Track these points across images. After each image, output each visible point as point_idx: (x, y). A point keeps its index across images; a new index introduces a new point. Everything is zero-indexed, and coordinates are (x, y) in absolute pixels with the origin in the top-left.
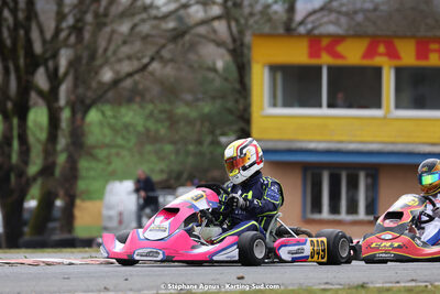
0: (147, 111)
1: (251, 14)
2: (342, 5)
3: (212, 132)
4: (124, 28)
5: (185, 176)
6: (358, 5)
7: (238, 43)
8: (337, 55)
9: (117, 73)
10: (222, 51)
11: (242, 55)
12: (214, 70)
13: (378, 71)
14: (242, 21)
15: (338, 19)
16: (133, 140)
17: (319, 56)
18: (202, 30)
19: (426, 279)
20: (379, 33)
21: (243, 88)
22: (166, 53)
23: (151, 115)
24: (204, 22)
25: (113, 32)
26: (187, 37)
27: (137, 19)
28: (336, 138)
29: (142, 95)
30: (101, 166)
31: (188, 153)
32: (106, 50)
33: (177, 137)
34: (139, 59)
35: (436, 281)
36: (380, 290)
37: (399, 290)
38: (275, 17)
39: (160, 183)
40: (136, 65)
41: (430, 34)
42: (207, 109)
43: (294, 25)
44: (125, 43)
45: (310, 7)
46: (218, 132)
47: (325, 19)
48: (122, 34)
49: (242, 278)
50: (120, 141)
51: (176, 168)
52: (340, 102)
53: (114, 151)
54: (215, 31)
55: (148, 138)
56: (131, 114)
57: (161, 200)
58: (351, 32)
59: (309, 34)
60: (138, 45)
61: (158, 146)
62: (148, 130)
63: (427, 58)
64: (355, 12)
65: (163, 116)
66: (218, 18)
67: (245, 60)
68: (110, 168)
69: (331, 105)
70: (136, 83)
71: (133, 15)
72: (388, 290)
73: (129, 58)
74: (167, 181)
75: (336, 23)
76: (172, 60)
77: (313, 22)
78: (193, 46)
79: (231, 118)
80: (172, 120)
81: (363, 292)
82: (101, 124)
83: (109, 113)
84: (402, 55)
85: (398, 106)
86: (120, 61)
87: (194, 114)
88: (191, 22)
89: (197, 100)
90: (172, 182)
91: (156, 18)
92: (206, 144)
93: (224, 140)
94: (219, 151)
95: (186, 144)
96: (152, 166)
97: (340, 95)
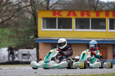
0: (11, 30)
1: (38, 5)
2: (61, 2)
3: (28, 35)
4: (5, 8)
5: (21, 46)
6: (66, 2)
7: (34, 12)
8: (60, 15)
9: (3, 20)
10: (30, 14)
11: (35, 14)
12: (28, 19)
13: (71, 19)
14: (35, 6)
15: (60, 6)
16: (7, 37)
17: (55, 15)
18: (25, 9)
20: (71, 9)
21: (36, 24)
22: (15, 15)
23: (12, 31)
24: (25, 7)
25: (1, 9)
26: (21, 11)
27: (8, 6)
29: (9, 26)
31: (21, 41)
33: (19, 36)
34: (8, 16)
35: (87, 73)
38: (44, 5)
39: (14, 48)
40: (8, 18)
41: (84, 10)
42: (26, 29)
43: (49, 7)
44: (5, 12)
45: (53, 3)
46: (29, 35)
47: (57, 6)
48: (4, 10)
49: (36, 73)
50: (4, 37)
51: (19, 44)
52: (61, 27)
53: (2, 40)
54: (28, 9)
55: (11, 36)
56: (7, 30)
57: (14, 53)
58: (64, 9)
59: (53, 9)
60: (8, 13)
61: (13, 39)
62: (11, 35)
63: (83, 16)
64: (65, 4)
65: (15, 31)
66: (29, 6)
67: (36, 16)
68: (1, 45)
69: (59, 28)
70: (8, 22)
71: (7, 5)
73: (6, 16)
75: (60, 7)
76: (17, 17)
77: (54, 7)
78: (22, 13)
79: (32, 31)
80: (17, 32)
84: (77, 15)
85: (76, 28)
86: (3, 17)
87: (23, 30)
88: (22, 7)
89: (24, 27)
90: (17, 48)
91: (13, 6)
92: (26, 38)
93: (31, 37)
94: (30, 40)
95: (21, 38)
96: (12, 44)
97: (61, 25)
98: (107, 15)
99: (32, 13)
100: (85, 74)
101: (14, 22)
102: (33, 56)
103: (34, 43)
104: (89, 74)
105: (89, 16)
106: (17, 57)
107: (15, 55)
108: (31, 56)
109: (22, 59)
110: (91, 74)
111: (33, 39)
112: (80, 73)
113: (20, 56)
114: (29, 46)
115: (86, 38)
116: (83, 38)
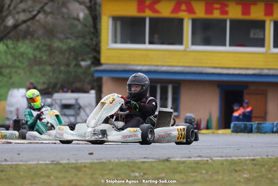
0: (35, 45)
3: (76, 59)
5: (59, 86)
7: (93, 2)
8: (155, 11)
9: (17, 20)
10: (82, 7)
11: (95, 8)
12: (78, 19)
13: (181, 21)
16: (26, 63)
17: (144, 12)
19: (208, 155)
21: (96, 31)
22: (47, 9)
23: (37, 47)
28: (154, 63)
29: (32, 36)
30: (6, 79)
31: (60, 72)
32: (9, 6)
33: (54, 62)
34: (30, 12)
35: (214, 156)
36: (179, 163)
37: (191, 163)
39: (43, 90)
40: (28, 16)
42: (72, 45)
44: (21, 2)
46: (80, 58)
49: (92, 154)
50: (17, 63)
51: (53, 81)
53: (14, 70)
55: (36, 62)
56: (25, 46)
60: (30, 3)
61: (41, 67)
62: (35, 57)
63: (211, 13)
65: (45, 48)
67: (97, 13)
68: (11, 81)
70: (29, 27)
72: (184, 162)
73: (24, 11)
74: (47, 89)
76: (51, 13)
78: (64, 5)
79: (88, 50)
80: (51, 51)
81: (168, 164)
82: (6, 52)
83: (11, 46)
84: (197, 11)
85: (193, 43)
86: (18, 13)
87: (64, 47)
89: (67, 38)
90: (50, 90)
92: (72, 66)
93: (83, 64)
94: (80, 70)
95: (59, 66)
96: (37, 80)
97: (156, 36)
98: (269, 12)
100: (211, 159)
101: (44, 27)
102: (88, 110)
103: (90, 78)
104: (219, 158)
105: (226, 13)
108: (82, 110)
110: (224, 159)
111: (89, 67)
112: (199, 156)
114: (78, 85)
115: (215, 68)
116: (209, 67)
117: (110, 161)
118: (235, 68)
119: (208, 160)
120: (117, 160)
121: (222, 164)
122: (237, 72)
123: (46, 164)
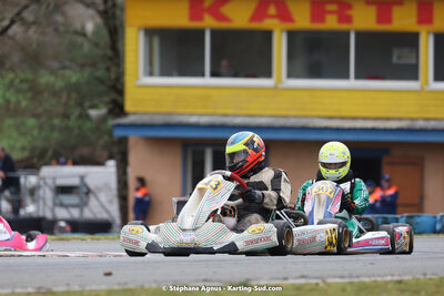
0: (7, 81)
3: (80, 105)
5: (50, 153)
7: (110, 4)
8: (221, 17)
10: (91, 12)
11: (114, 14)
12: (83, 34)
13: (267, 36)
17: (200, 18)
19: (317, 274)
21: (115, 55)
22: (28, 15)
23: (11, 85)
28: (221, 111)
31: (53, 128)
33: (40, 110)
35: (329, 277)
39: (22, 161)
42: (74, 79)
46: (87, 104)
49: (109, 274)
51: (39, 144)
52: (224, 70)
57: (22, 180)
61: (19, 120)
62: (8, 102)
63: (322, 20)
65: (25, 86)
67: (117, 23)
69: (214, 74)
74: (28, 159)
76: (34, 23)
78: (58, 8)
79: (102, 88)
80: (35, 91)
84: (296, 16)
85: (290, 75)
87: (59, 84)
89: (64, 68)
90: (35, 160)
92: (73, 118)
93: (93, 113)
94: (89, 125)
95: (50, 118)
96: (12, 142)
97: (224, 63)
98: (425, 16)
99: (102, 8)
100: (324, 282)
101: (23, 49)
102: (103, 197)
103: (106, 138)
104: (338, 280)
105: (349, 19)
106: (35, 201)
107: (23, 191)
108: (92, 197)
109: (53, 211)
110: (346, 280)
111: (103, 119)
112: (303, 277)
113: (47, 194)
114: (85, 151)
115: (330, 118)
116: (319, 117)
117: (142, 287)
118: (365, 118)
119: (317, 284)
120: (154, 286)
121: (344, 290)
122: (370, 124)
123: (29, 293)
